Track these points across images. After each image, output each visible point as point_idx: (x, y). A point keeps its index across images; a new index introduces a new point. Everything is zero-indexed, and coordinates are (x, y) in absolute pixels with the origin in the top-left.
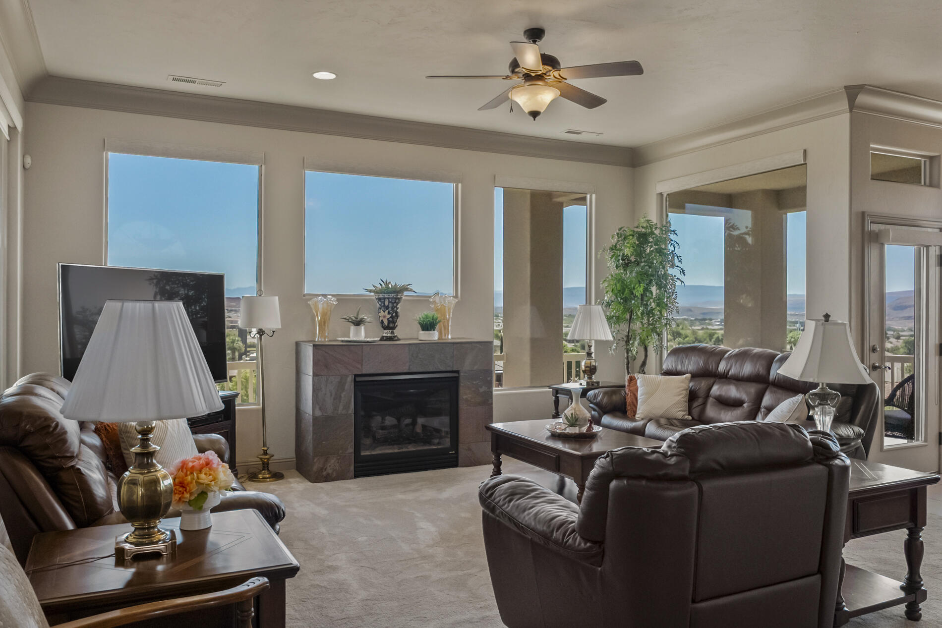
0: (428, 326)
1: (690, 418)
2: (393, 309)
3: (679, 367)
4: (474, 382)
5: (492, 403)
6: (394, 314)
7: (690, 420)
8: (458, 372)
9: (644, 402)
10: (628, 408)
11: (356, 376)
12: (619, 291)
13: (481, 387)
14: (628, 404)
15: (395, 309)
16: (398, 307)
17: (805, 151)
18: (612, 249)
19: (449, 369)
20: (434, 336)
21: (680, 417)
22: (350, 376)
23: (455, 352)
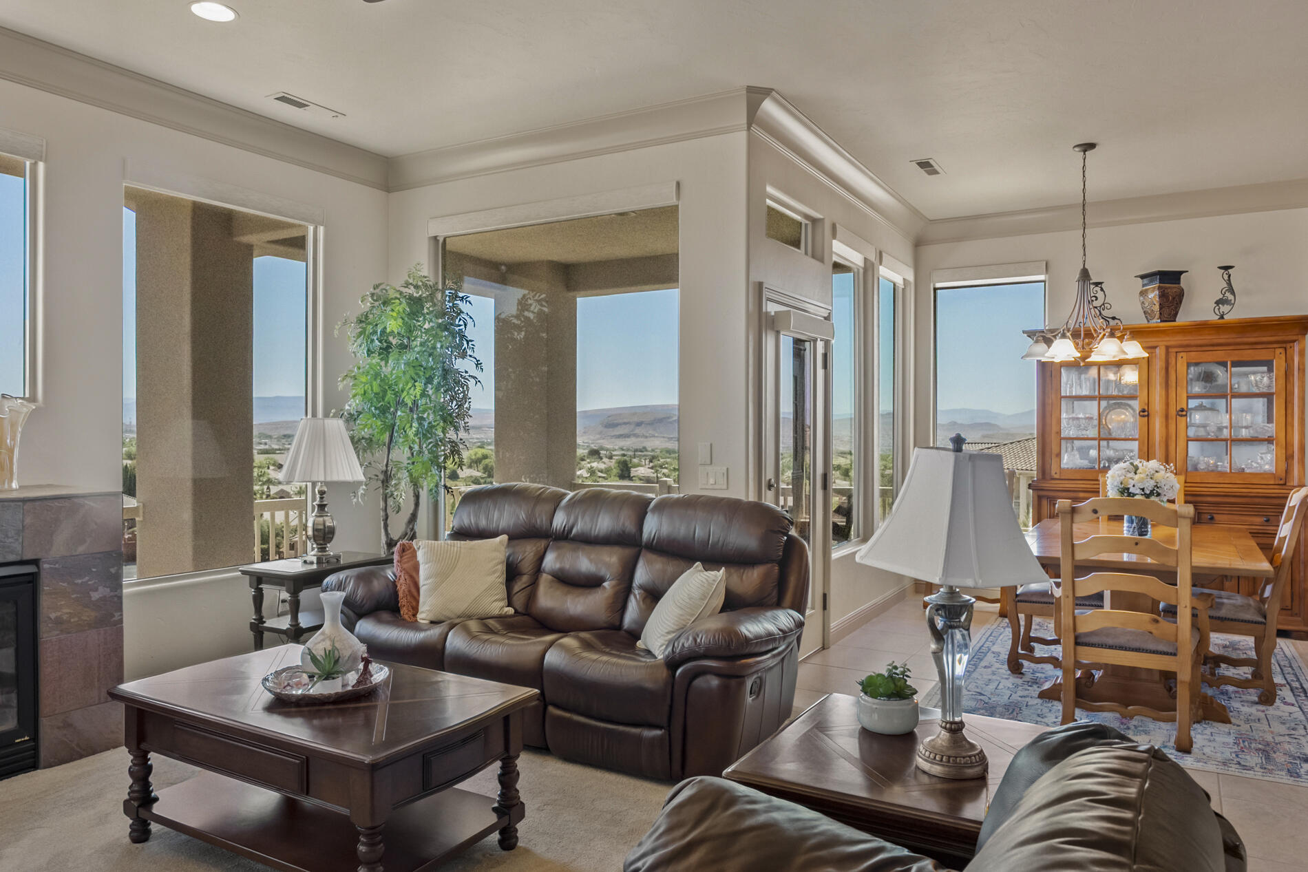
1: (511, 611)
3: (483, 523)
4: (80, 581)
5: (121, 621)
7: (511, 616)
8: (35, 562)
9: (434, 589)
10: (403, 601)
12: (376, 394)
13: (96, 590)
14: (401, 595)
17: (678, 184)
18: (361, 322)
19: (11, 558)
21: (496, 612)
23: (28, 521)
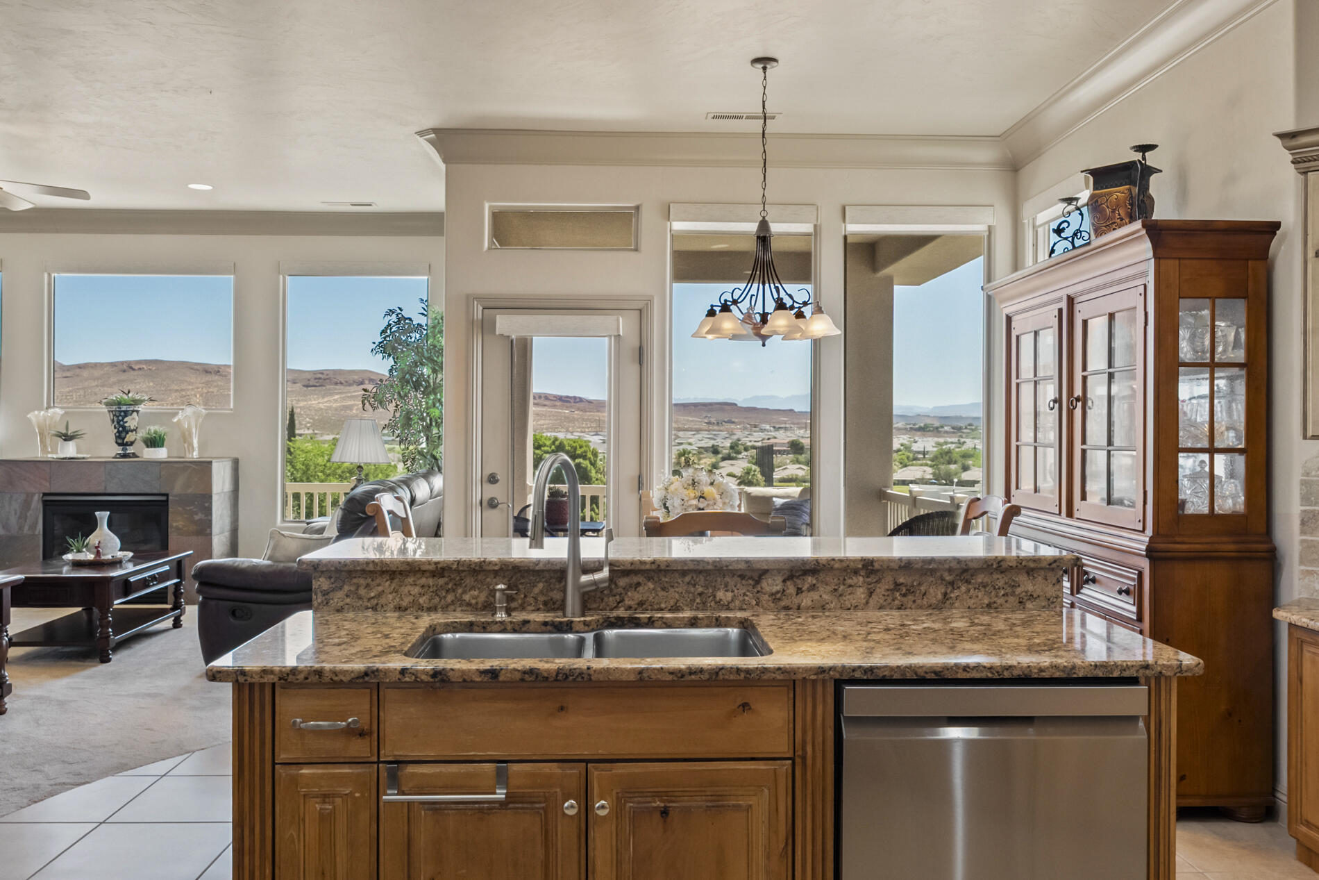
0: (154, 442)
2: (118, 423)
4: (188, 508)
5: (211, 534)
6: (121, 429)
8: (167, 495)
11: (45, 494)
13: (197, 514)
15: (121, 423)
16: (125, 420)
19: (155, 491)
20: (161, 454)
22: (37, 495)
23: (163, 473)
